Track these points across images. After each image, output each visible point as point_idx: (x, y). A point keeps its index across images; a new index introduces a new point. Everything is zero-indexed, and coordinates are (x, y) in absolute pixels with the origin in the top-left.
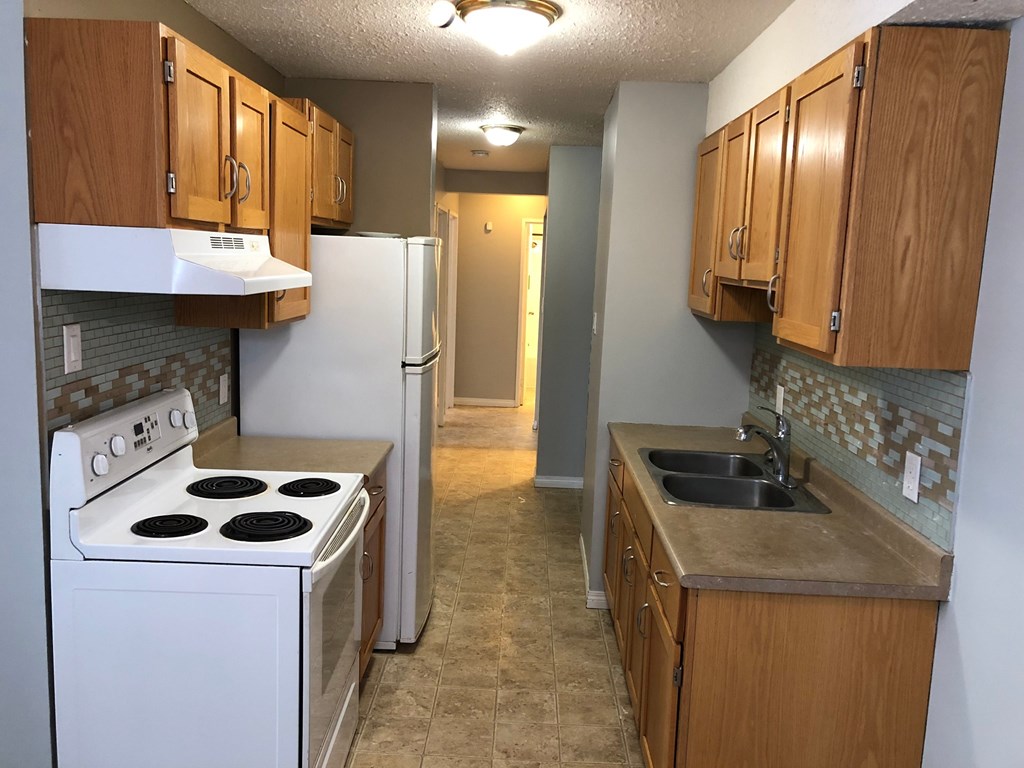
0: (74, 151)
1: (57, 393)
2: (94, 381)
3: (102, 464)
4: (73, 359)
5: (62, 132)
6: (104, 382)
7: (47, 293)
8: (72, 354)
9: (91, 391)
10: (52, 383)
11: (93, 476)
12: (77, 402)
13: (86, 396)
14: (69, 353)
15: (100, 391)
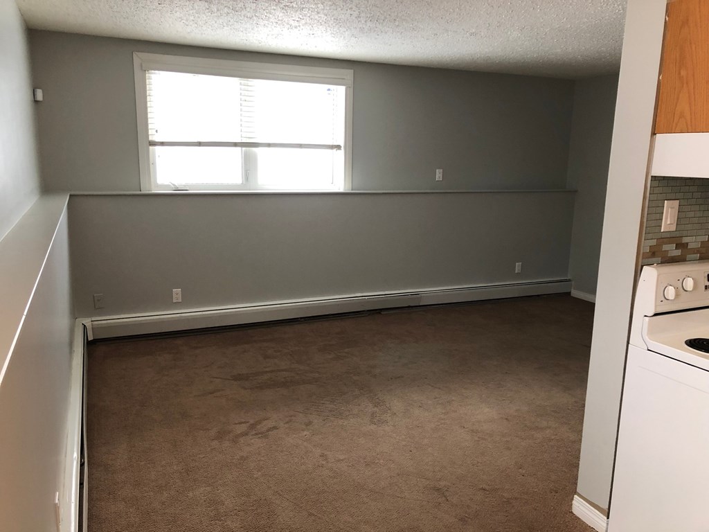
0: (685, 85)
1: (654, 242)
2: (685, 240)
3: (671, 292)
4: (669, 222)
5: (679, 74)
6: (693, 242)
7: (654, 178)
8: (669, 219)
9: (680, 246)
10: (650, 236)
11: (663, 299)
12: (668, 251)
13: (676, 248)
14: (666, 218)
15: (689, 247)
